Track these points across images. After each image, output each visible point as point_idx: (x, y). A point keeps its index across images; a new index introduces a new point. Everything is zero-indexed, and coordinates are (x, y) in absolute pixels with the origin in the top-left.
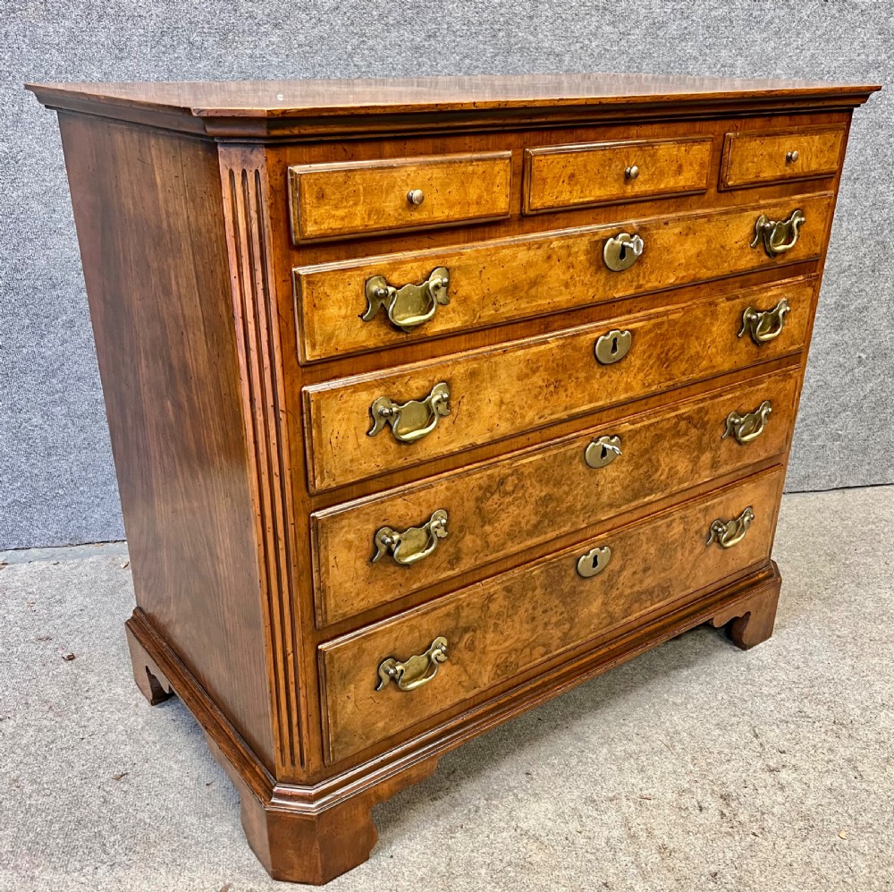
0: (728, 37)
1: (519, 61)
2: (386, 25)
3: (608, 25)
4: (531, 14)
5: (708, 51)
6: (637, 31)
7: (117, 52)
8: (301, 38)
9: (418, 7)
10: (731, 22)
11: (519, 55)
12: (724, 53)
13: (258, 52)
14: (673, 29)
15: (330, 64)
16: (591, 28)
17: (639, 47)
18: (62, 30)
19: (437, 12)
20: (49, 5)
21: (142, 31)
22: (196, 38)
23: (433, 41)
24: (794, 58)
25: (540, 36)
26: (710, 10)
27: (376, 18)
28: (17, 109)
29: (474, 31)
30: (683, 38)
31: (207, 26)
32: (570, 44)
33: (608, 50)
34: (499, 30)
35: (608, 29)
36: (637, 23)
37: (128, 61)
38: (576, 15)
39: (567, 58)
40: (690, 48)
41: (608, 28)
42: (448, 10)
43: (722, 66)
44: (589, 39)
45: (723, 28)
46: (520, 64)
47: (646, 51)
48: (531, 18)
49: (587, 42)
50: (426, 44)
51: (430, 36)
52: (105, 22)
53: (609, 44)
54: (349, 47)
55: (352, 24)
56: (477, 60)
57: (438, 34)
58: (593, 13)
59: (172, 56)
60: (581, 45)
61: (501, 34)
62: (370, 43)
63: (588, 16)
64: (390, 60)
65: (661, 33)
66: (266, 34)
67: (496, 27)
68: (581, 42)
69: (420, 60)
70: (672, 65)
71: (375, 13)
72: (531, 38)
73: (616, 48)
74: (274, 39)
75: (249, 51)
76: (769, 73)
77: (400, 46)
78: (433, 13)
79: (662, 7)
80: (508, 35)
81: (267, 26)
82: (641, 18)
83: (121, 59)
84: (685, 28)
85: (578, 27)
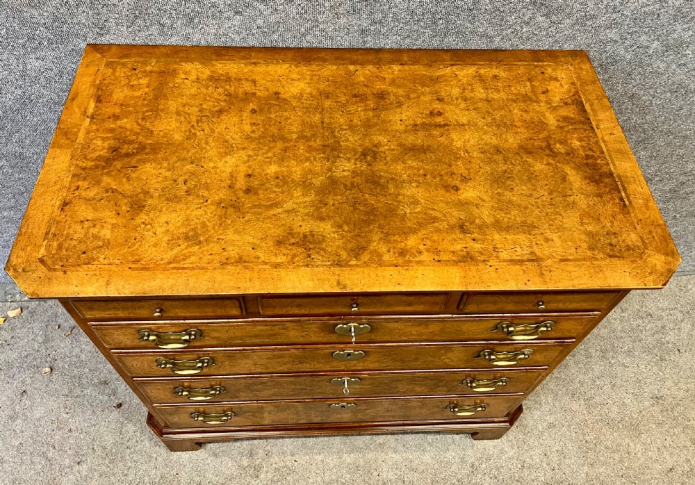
0: (651, 27)
1: (454, 41)
2: (336, 14)
3: (542, 16)
5: (629, 36)
6: (568, 21)
17: (566, 33)
18: (45, 14)
22: (165, 20)
25: (477, 23)
28: (22, 67)
30: (609, 27)
33: (536, 35)
34: (440, 19)
36: (570, 15)
40: (613, 34)
43: (638, 47)
45: (650, 21)
49: (519, 28)
50: (372, 28)
58: (530, 7)
60: (513, 30)
63: (524, 10)
65: (589, 23)
82: (574, 11)
83: (102, 35)
84: (614, 20)
85: (513, 17)
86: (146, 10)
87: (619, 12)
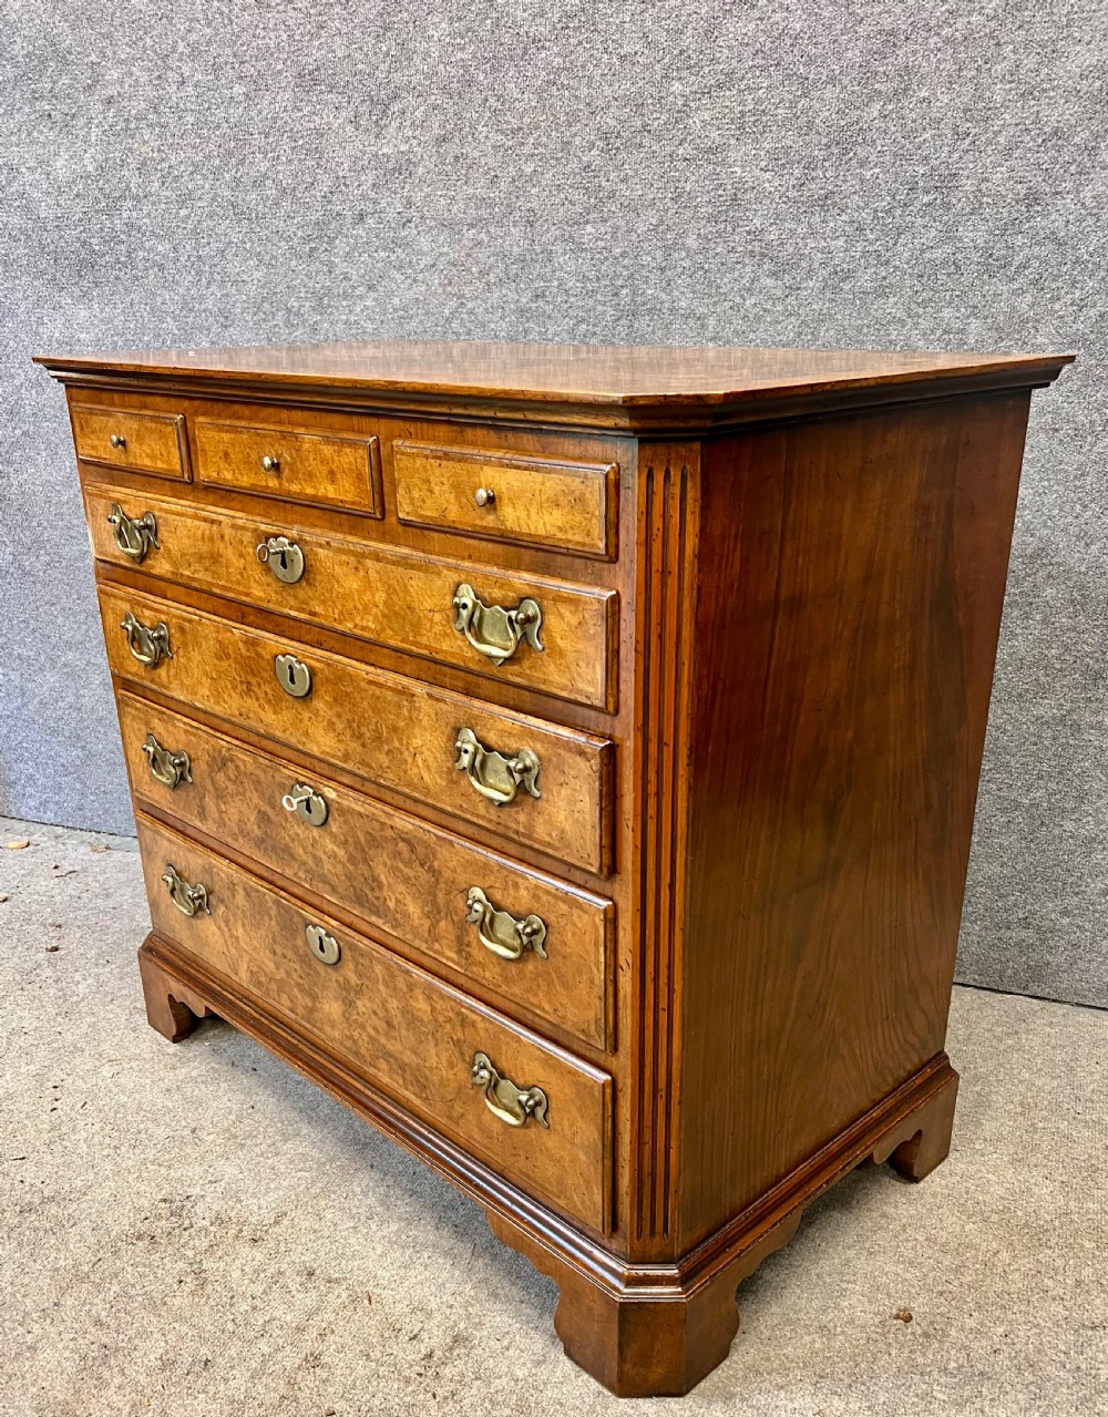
1: (649, 326)
2: (487, 284)
3: (768, 276)
4: (663, 264)
5: (921, 311)
6: (811, 284)
7: (223, 320)
8: (396, 301)
9: (523, 261)
10: (958, 267)
11: (647, 318)
12: (947, 313)
13: (353, 318)
14: (865, 280)
15: (426, 332)
16: (744, 281)
17: (814, 307)
19: (546, 267)
20: (166, 272)
21: (244, 298)
22: (294, 303)
23: (541, 303)
24: (1066, 319)
25: (676, 293)
26: (923, 252)
27: (476, 275)
29: (591, 289)
30: (882, 292)
31: (304, 290)
32: (715, 304)
33: (769, 311)
34: (622, 287)
35: (770, 282)
36: (811, 273)
37: (231, 329)
38: (723, 264)
39: (712, 322)
40: (892, 306)
41: (768, 281)
42: (559, 264)
43: (945, 332)
44: (742, 296)
45: (945, 277)
46: (650, 329)
47: (825, 311)
48: (662, 270)
49: (738, 300)
50: (534, 305)
51: (537, 296)
52: (213, 288)
53: (771, 302)
54: (447, 311)
55: (450, 284)
56: (595, 325)
57: (547, 293)
59: (271, 324)
60: (731, 304)
61: (624, 291)
62: (470, 305)
63: (739, 266)
64: (492, 326)
65: (846, 286)
66: (361, 297)
67: (620, 283)
68: (730, 301)
69: (527, 325)
70: (865, 330)
71: (474, 270)
72: (664, 296)
73: (780, 308)
74: (369, 303)
75: (344, 317)
76: (1024, 343)
77: (503, 308)
78: (541, 267)
79: (846, 250)
80: (634, 293)
81: (361, 289)
82: (816, 265)
83: (226, 327)
84: (885, 278)
85: (726, 280)
86: (275, 287)
87: (887, 262)
